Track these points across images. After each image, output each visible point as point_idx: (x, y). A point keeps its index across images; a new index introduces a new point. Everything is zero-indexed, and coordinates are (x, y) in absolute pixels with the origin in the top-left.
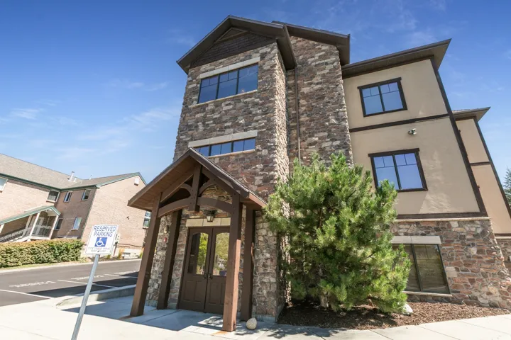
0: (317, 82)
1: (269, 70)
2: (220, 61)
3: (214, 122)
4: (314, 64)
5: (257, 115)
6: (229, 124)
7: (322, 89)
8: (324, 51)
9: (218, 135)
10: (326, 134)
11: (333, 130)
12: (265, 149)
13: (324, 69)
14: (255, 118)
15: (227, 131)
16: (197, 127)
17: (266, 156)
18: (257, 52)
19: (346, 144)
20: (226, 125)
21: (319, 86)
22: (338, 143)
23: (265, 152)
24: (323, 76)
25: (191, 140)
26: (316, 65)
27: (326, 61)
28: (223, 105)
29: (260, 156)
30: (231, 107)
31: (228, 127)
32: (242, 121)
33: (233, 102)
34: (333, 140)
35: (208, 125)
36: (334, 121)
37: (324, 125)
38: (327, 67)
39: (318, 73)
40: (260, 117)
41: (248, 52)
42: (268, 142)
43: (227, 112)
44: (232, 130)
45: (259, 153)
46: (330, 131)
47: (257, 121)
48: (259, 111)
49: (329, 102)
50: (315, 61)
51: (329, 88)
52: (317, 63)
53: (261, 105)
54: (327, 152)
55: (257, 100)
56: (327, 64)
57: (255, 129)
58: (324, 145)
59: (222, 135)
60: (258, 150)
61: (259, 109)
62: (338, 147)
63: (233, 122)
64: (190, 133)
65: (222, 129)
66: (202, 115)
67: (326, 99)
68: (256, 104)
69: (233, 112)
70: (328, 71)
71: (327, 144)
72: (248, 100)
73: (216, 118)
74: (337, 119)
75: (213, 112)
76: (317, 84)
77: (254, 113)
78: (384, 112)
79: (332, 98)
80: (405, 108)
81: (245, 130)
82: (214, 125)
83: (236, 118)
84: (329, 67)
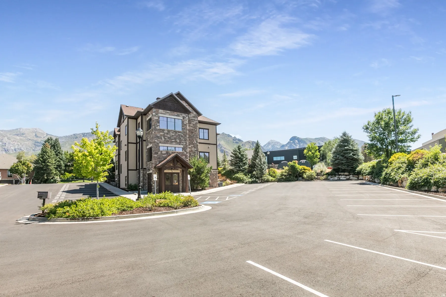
0: (191, 126)
1: (185, 124)
2: (168, 111)
3: (168, 138)
4: (191, 118)
5: (182, 140)
6: (174, 141)
7: (193, 129)
8: (194, 114)
9: (170, 144)
10: (193, 146)
11: (195, 145)
12: (185, 152)
13: (194, 122)
14: (182, 141)
15: (174, 143)
16: (161, 138)
17: (186, 154)
18: (182, 115)
19: (198, 150)
20: (173, 140)
21: (192, 128)
22: (196, 149)
23: (185, 153)
24: (193, 125)
25: (160, 143)
26: (192, 119)
27: (194, 119)
28: (171, 132)
29: (184, 154)
30: (174, 134)
31: (173, 142)
32: (178, 141)
33: (174, 133)
34: (195, 148)
35: (166, 139)
36: (195, 142)
37: (193, 142)
38: (195, 121)
39: (192, 123)
40: (183, 141)
41: (179, 113)
42: (186, 150)
43: (173, 136)
44: (175, 143)
45: (184, 153)
46: (194, 145)
47: (183, 142)
48: (183, 139)
49: (194, 135)
50: (191, 117)
51: (195, 130)
52: (192, 118)
53: (184, 137)
54: (193, 151)
55: (182, 135)
56: (194, 120)
57: (182, 145)
58: (192, 149)
59: (172, 144)
60: (184, 152)
61: (183, 138)
62: (196, 150)
63: (175, 140)
64: (159, 140)
65: (172, 142)
66: (163, 133)
67: (194, 134)
68: (182, 136)
69: (175, 136)
70: (195, 123)
71: (193, 149)
72: (180, 134)
73: (169, 137)
74: (196, 142)
75: (167, 134)
76: (192, 127)
77: (182, 139)
78: (204, 139)
79: (195, 134)
80: (208, 139)
81: (179, 145)
82: (168, 139)
83: (176, 139)
84: (196, 122)
